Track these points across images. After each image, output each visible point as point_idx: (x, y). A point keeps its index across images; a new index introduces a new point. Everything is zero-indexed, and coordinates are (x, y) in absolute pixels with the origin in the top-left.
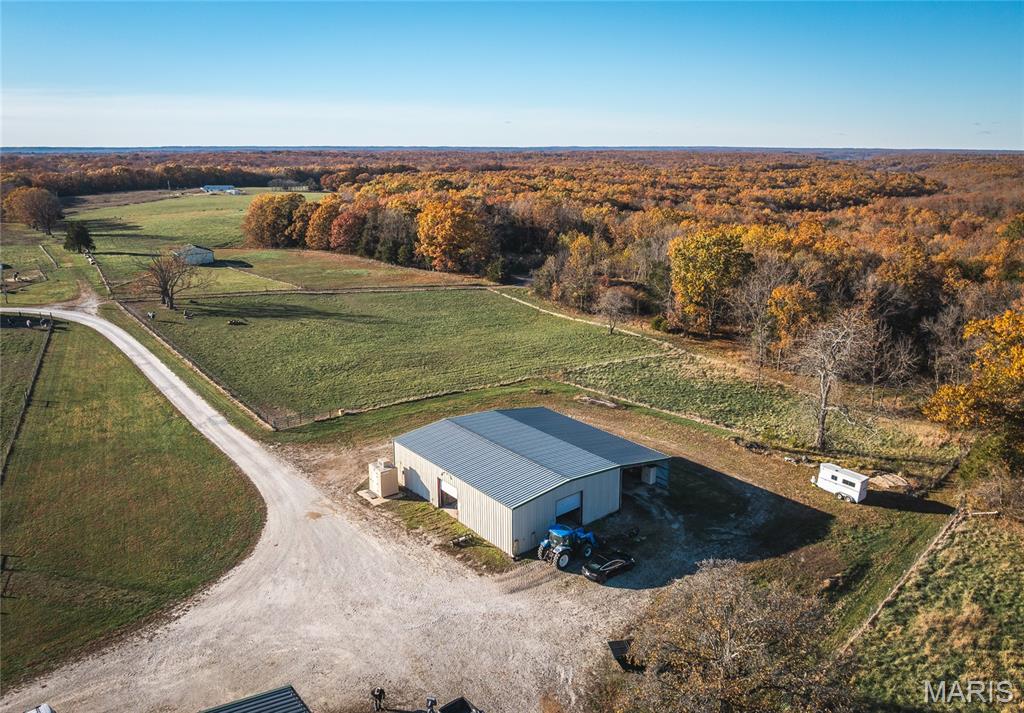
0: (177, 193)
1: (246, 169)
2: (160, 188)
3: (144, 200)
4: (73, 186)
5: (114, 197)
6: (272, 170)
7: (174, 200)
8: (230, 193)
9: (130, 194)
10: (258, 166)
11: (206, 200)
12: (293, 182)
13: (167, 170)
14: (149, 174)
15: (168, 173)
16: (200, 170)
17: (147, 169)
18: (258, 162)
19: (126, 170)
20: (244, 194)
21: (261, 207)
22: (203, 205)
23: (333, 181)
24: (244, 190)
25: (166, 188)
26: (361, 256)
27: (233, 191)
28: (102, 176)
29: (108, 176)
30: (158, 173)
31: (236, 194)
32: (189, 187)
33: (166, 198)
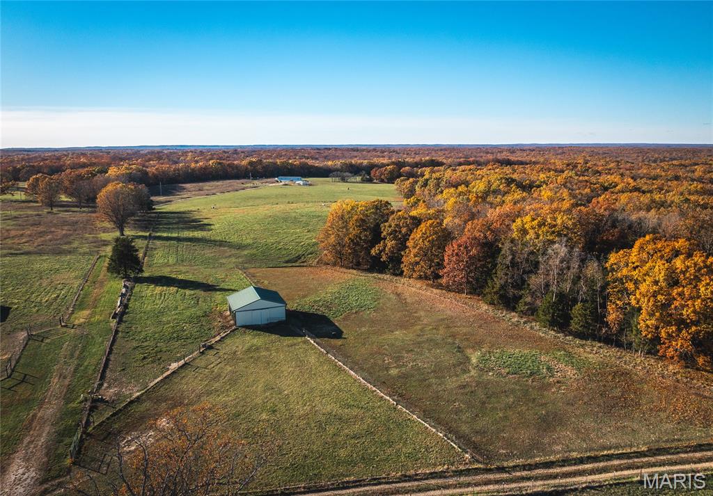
0: (257, 182)
1: (310, 162)
2: (244, 178)
3: (230, 189)
4: (179, 175)
5: (207, 186)
6: (330, 163)
7: (253, 191)
8: (299, 184)
9: (220, 183)
10: (317, 159)
11: (280, 191)
12: (349, 174)
13: (251, 163)
14: (237, 167)
15: (251, 166)
16: (275, 163)
17: (235, 162)
18: (317, 156)
19: (220, 163)
20: (310, 185)
21: (342, 217)
22: (277, 196)
23: (382, 174)
24: (310, 180)
25: (249, 178)
26: (492, 303)
27: (301, 183)
28: (201, 168)
29: (206, 168)
30: (243, 166)
31: (304, 185)
32: (267, 177)
33: (247, 188)
